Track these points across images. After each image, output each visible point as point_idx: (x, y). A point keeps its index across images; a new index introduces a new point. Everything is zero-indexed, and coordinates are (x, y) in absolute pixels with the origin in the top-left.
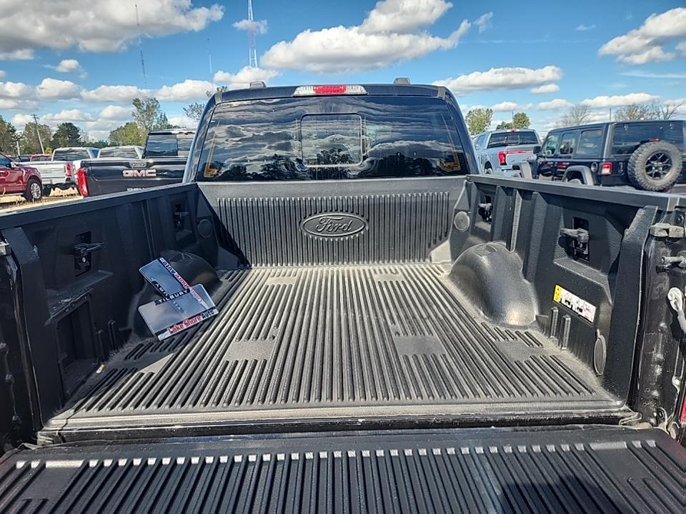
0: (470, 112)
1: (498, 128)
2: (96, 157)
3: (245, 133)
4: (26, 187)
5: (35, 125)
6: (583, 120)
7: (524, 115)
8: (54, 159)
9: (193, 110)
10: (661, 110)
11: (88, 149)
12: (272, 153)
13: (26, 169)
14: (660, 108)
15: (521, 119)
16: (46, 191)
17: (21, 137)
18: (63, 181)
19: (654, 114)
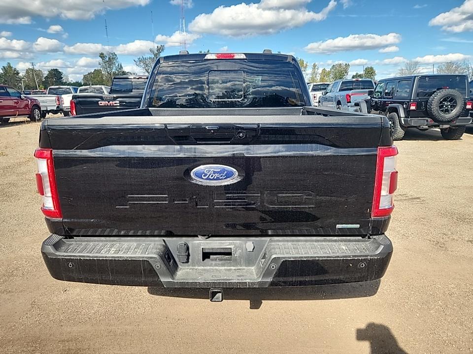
0: (334, 65)
1: (353, 77)
2: (76, 93)
3: (176, 79)
4: (31, 112)
5: (33, 70)
6: (415, 72)
7: (372, 68)
8: (49, 93)
9: (140, 61)
10: (470, 66)
11: (71, 87)
12: (193, 92)
13: (31, 99)
14: (469, 65)
15: (370, 71)
16: (43, 114)
17: (23, 78)
18: (55, 108)
19: (465, 69)
